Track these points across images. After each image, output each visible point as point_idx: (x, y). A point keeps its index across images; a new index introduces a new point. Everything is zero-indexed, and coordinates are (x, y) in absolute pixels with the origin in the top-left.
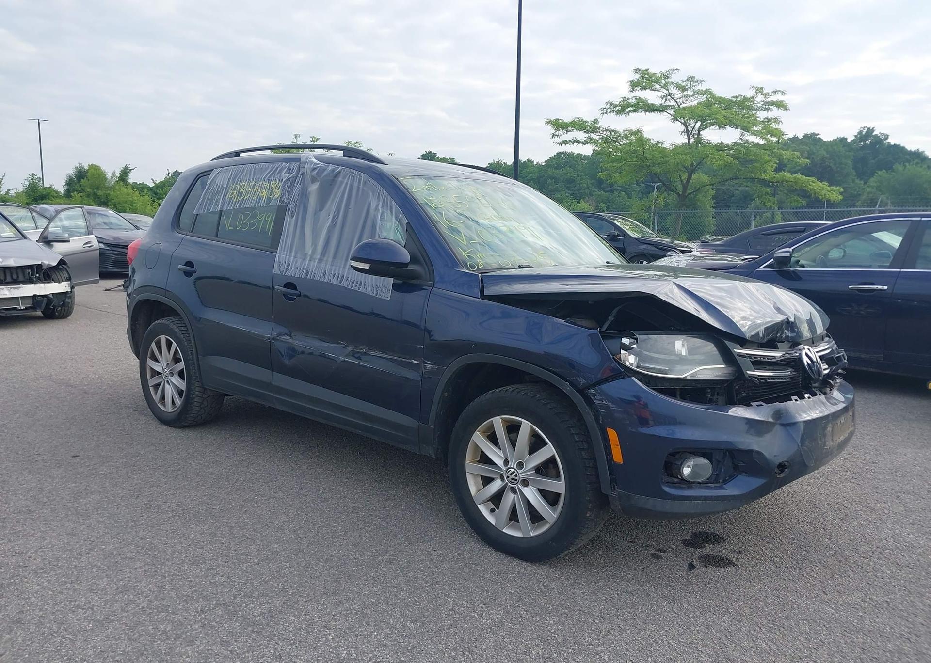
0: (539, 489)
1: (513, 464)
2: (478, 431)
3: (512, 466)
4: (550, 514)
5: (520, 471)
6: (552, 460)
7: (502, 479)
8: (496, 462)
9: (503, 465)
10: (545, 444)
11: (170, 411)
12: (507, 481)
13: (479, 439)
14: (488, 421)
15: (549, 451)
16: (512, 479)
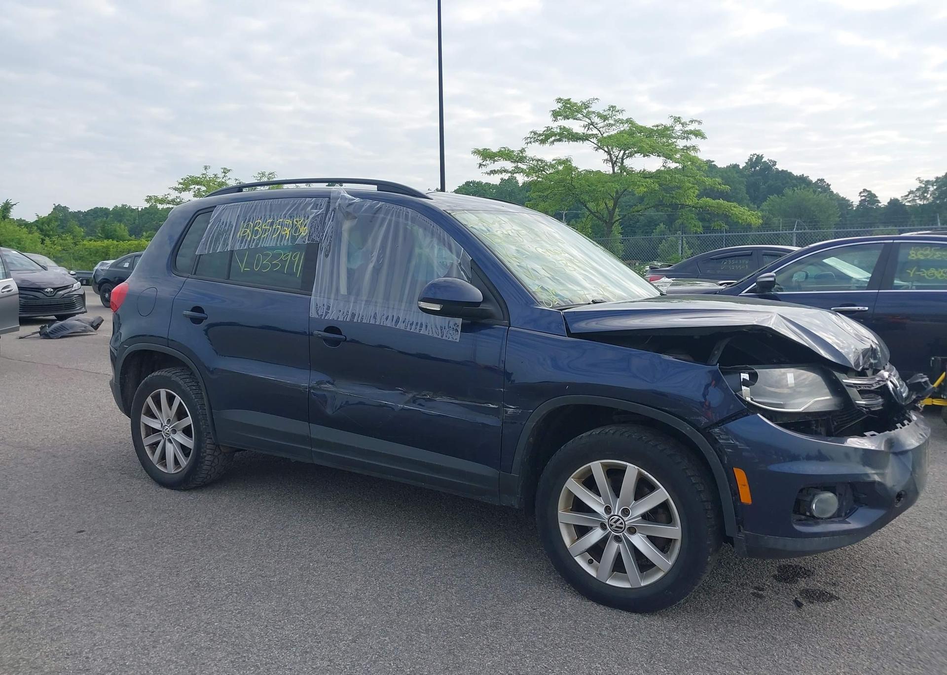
0: (647, 536)
1: (617, 511)
2: (572, 478)
3: (616, 514)
4: (664, 563)
5: (626, 519)
6: (665, 505)
7: (603, 526)
8: (597, 511)
9: (604, 512)
10: (657, 488)
11: (173, 473)
12: (610, 530)
13: (573, 485)
14: (585, 466)
15: (661, 495)
16: (617, 527)
